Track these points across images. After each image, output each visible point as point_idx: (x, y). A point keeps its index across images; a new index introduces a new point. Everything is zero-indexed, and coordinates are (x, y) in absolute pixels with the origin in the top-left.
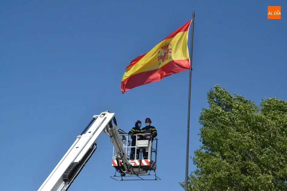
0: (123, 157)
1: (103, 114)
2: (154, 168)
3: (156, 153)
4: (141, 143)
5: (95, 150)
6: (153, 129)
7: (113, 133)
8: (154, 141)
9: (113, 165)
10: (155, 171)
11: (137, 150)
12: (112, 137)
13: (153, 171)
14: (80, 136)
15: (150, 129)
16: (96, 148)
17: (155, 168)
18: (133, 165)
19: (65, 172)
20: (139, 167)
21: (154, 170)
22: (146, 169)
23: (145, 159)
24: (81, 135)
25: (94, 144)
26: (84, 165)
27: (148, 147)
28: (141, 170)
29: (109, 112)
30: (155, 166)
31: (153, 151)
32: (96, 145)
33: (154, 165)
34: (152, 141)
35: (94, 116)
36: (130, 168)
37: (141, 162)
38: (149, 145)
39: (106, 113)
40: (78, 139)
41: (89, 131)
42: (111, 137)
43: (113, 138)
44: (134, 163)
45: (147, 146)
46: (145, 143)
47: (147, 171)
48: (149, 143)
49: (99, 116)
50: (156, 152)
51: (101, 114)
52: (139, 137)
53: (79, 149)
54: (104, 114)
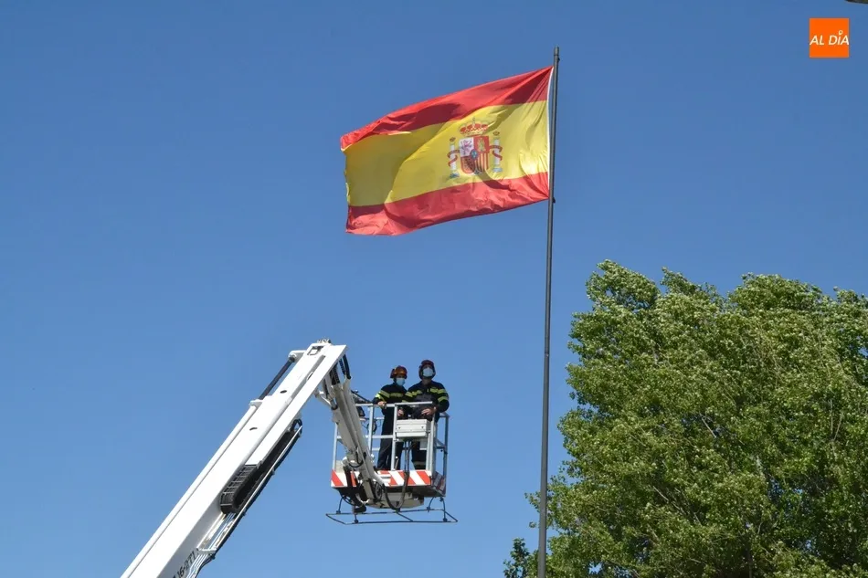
0: (362, 462)
1: (314, 348)
2: (440, 492)
3: (446, 453)
4: (407, 428)
5: (298, 436)
6: (440, 391)
7: (338, 398)
8: (442, 421)
9: (333, 485)
10: (442, 500)
11: (398, 444)
12: (337, 407)
13: (439, 498)
14: (258, 401)
15: (432, 390)
16: (301, 431)
17: (444, 492)
18: (387, 485)
19: (225, 489)
20: (404, 490)
21: (440, 495)
22: (420, 493)
23: (417, 468)
24: (262, 398)
25: (297, 421)
26: (272, 474)
27: (425, 438)
28: (407, 497)
29: (329, 342)
30: (442, 488)
31: (439, 448)
32: (301, 424)
33: (440, 484)
34: (436, 421)
35: (293, 353)
36: (380, 492)
37: (406, 476)
38: (427, 433)
39: (323, 344)
40: (252, 409)
41: (281, 388)
42: (333, 409)
43: (338, 410)
44: (389, 480)
45: (423, 434)
46: (419, 427)
47: (421, 499)
48: (428, 426)
49: (306, 352)
50: (444, 448)
51: (310, 348)
52: (401, 412)
53: (257, 435)
54: (319, 348)
